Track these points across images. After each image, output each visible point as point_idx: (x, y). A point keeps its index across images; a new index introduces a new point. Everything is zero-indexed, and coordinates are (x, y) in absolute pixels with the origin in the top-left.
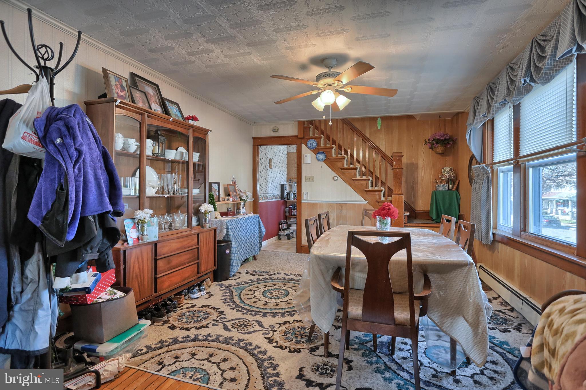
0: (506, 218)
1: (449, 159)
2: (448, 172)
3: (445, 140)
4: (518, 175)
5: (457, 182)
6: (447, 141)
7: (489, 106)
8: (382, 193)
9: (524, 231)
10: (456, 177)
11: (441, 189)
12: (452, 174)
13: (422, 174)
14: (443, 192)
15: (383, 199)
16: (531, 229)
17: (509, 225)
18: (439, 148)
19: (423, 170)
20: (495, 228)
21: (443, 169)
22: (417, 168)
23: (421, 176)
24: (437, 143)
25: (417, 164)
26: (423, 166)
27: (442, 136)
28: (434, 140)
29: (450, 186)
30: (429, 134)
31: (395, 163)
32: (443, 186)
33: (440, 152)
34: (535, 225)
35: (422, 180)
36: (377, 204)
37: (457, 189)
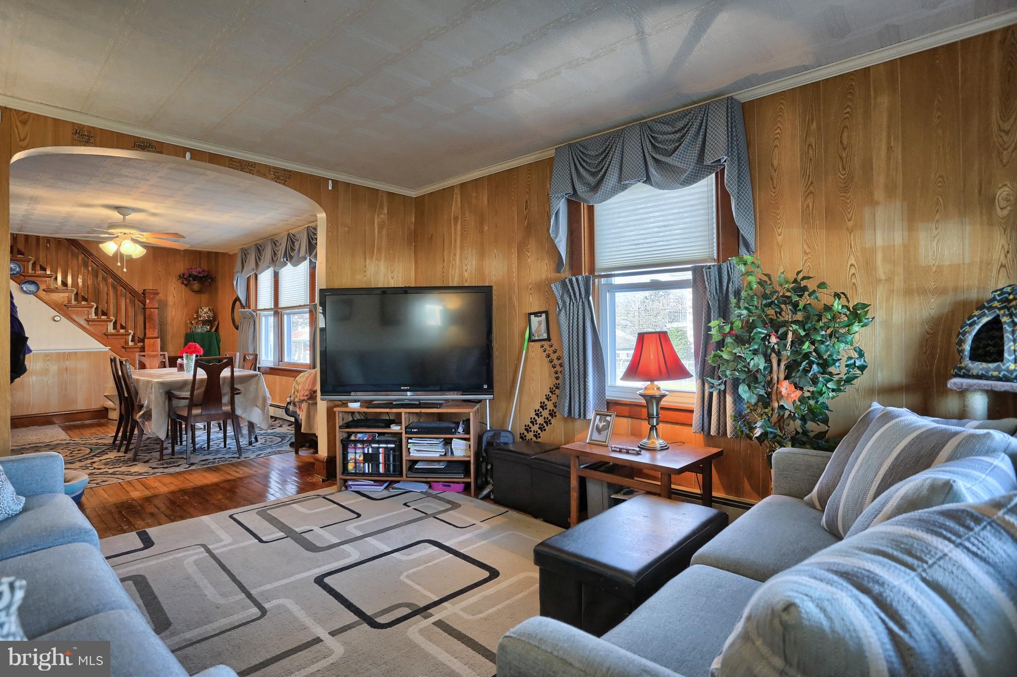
0: (267, 354)
1: (204, 297)
2: (206, 313)
3: (204, 277)
4: (276, 318)
5: (216, 323)
6: (205, 279)
7: (257, 264)
8: (130, 337)
9: (281, 361)
10: (215, 318)
11: (199, 330)
12: (211, 314)
13: (172, 313)
14: (201, 334)
15: (131, 344)
16: (286, 359)
17: (269, 359)
18: (196, 286)
19: (174, 310)
20: (259, 364)
21: (201, 308)
22: (166, 305)
23: (171, 316)
24: (194, 280)
25: (166, 301)
26: (174, 304)
27: (200, 273)
28: (190, 276)
29: (208, 327)
30: (181, 267)
31: (148, 301)
32: (201, 327)
33: (197, 290)
34: (288, 356)
35: (173, 320)
36: (124, 350)
37: (217, 330)
